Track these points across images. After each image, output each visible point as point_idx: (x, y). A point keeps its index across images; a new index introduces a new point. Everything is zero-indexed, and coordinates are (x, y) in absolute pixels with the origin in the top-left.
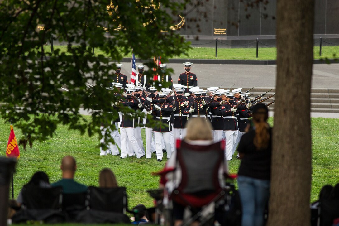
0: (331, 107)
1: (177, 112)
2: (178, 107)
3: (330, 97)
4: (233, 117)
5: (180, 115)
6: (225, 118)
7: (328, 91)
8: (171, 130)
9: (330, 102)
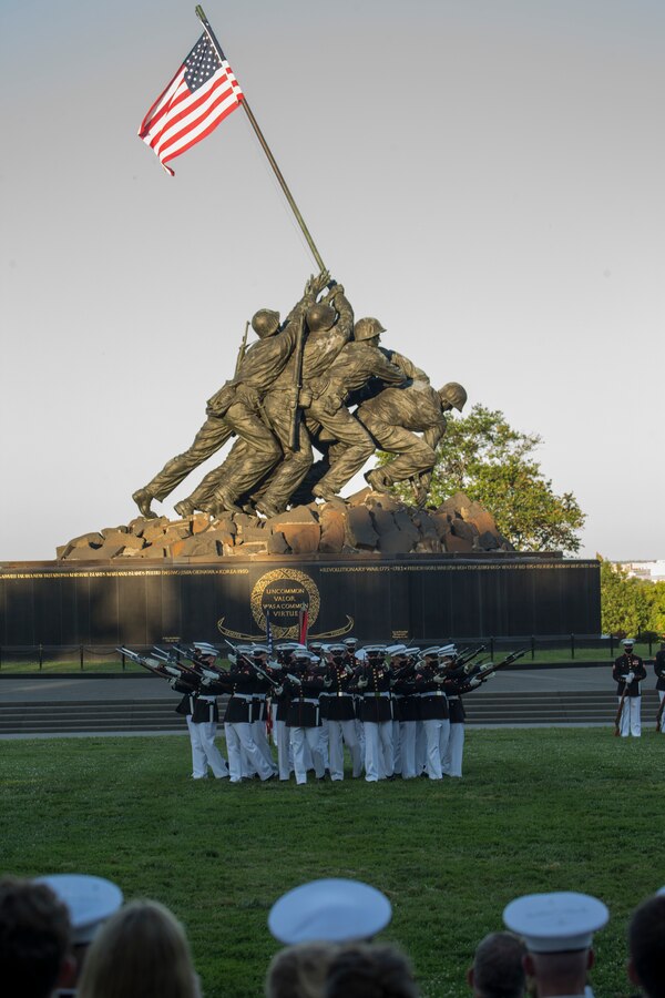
0: (565, 715)
1: (334, 689)
2: (335, 680)
3: (562, 701)
4: (439, 693)
5: (340, 694)
6: (423, 695)
7: (559, 694)
8: (320, 724)
9: (563, 708)
